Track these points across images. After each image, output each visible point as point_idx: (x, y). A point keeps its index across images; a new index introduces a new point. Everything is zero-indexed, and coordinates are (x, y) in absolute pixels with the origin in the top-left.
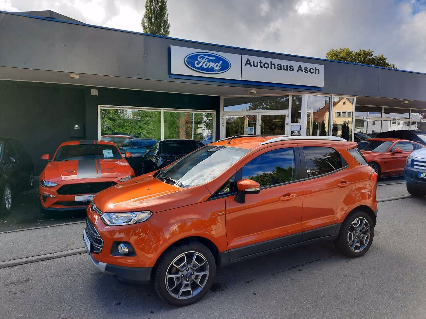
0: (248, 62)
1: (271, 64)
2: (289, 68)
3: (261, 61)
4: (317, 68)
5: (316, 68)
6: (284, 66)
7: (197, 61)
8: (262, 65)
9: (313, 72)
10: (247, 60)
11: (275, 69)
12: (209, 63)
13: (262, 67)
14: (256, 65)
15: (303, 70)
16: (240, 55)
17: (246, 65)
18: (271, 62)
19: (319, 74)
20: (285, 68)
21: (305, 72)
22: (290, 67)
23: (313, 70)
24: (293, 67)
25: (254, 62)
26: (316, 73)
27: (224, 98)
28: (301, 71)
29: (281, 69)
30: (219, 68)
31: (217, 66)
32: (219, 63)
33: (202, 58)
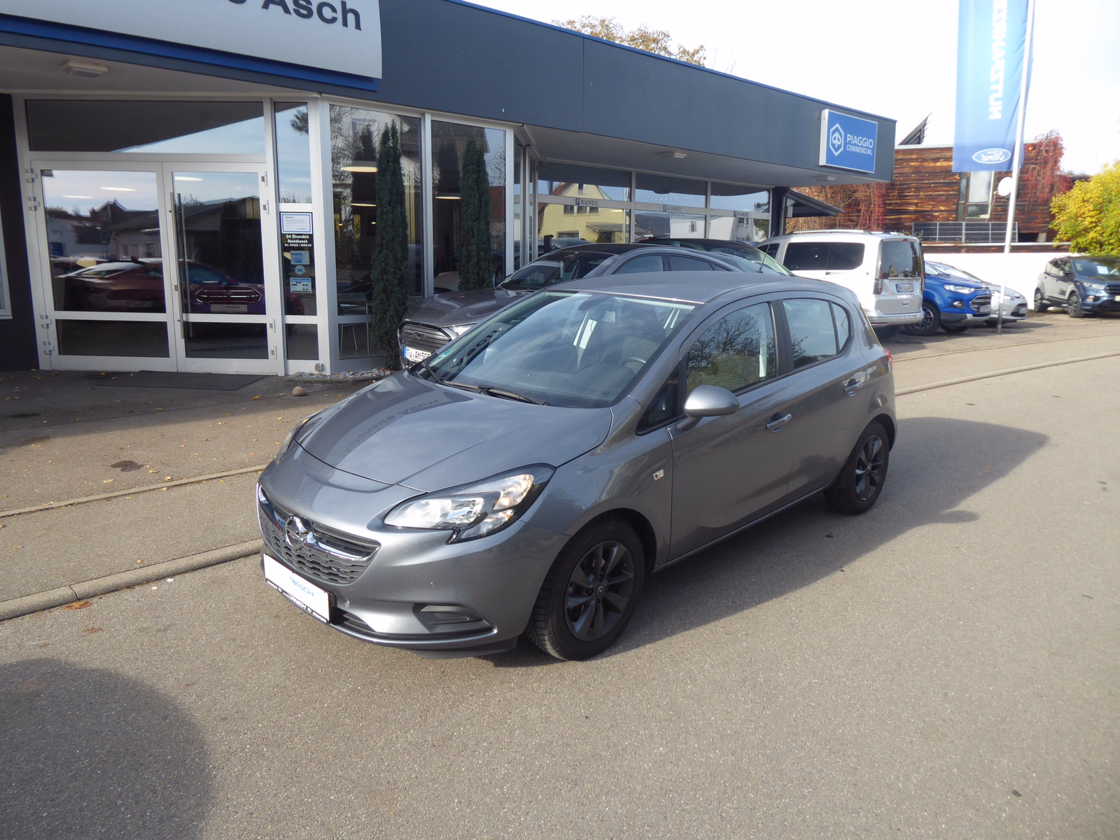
4: (348, 7)
5: (344, 4)
9: (334, 20)
15: (291, 6)
19: (358, 26)
21: (297, 13)
23: (334, 10)
26: (345, 24)
27: (26, 101)
28: (280, 9)
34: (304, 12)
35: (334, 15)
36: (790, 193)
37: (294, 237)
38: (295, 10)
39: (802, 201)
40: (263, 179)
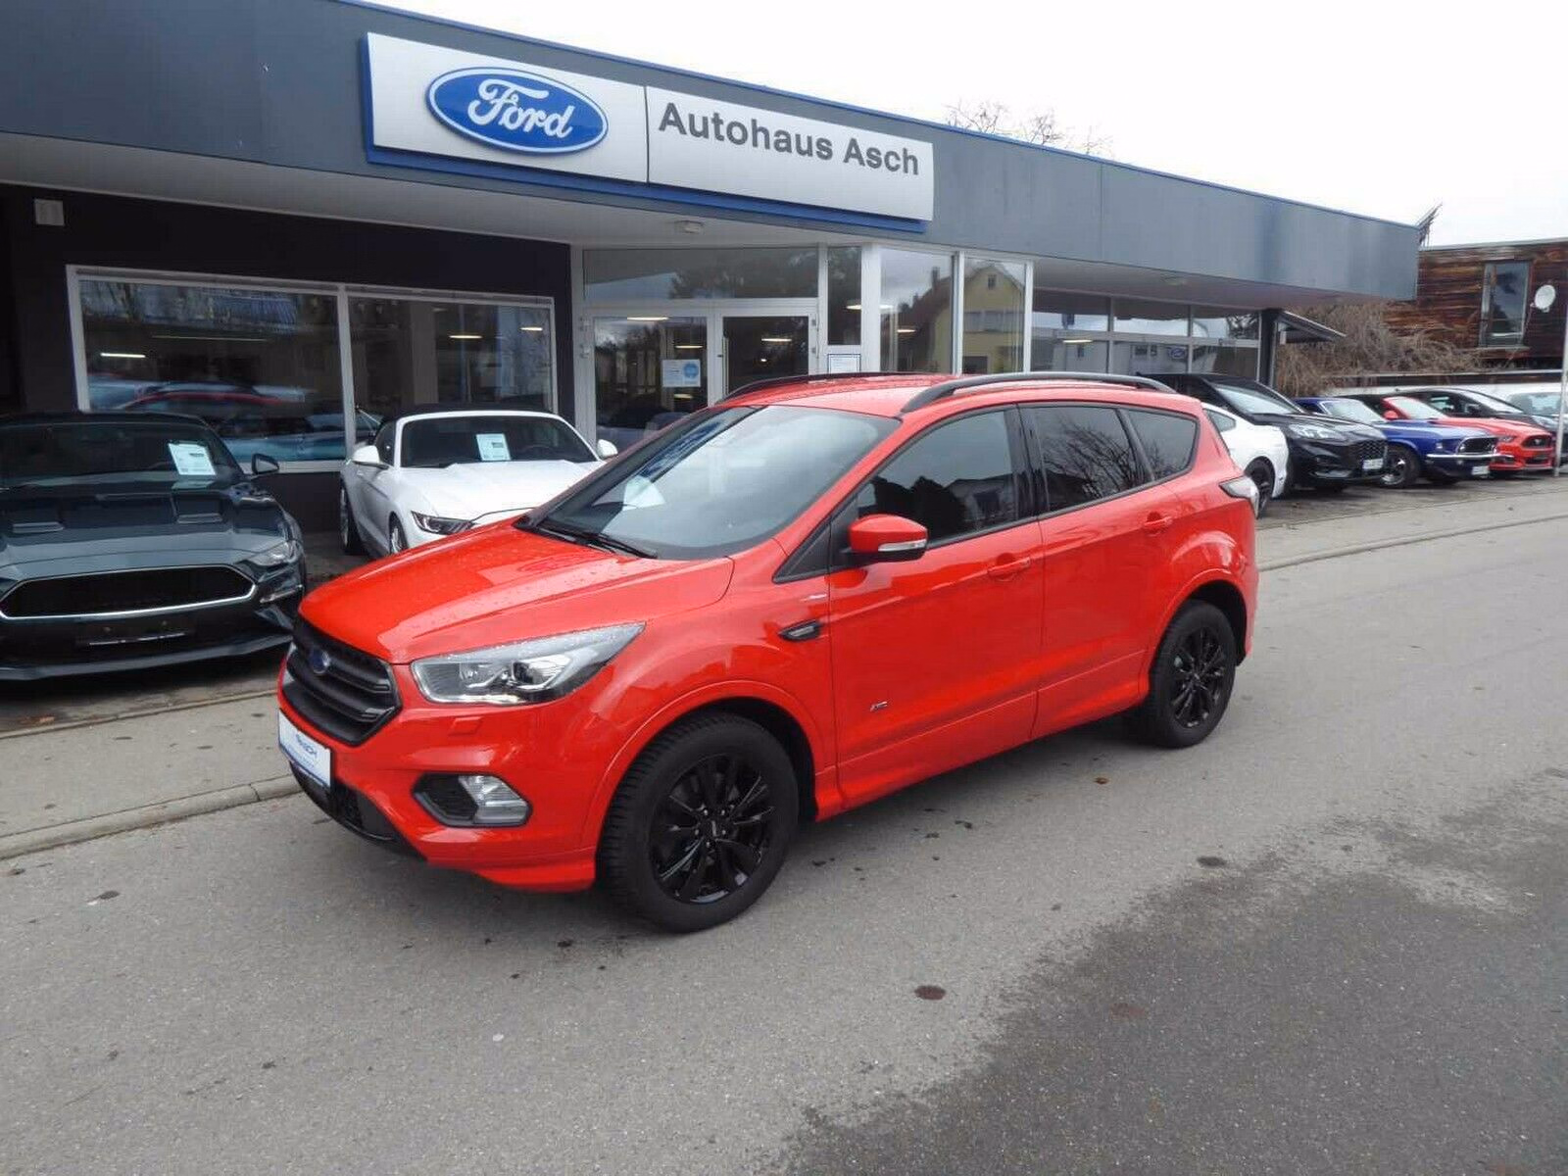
0: (672, 118)
3: (716, 115)
4: (909, 153)
5: (905, 151)
7: (475, 104)
8: (723, 131)
9: (897, 167)
10: (666, 107)
12: (524, 110)
13: (722, 138)
14: (699, 128)
15: (865, 158)
16: (642, 88)
17: (662, 128)
18: (754, 122)
20: (804, 146)
21: (869, 163)
22: (818, 144)
23: (898, 158)
24: (828, 143)
25: (692, 117)
26: (906, 171)
27: (583, 251)
28: (856, 161)
29: (788, 149)
30: (563, 131)
31: (554, 125)
32: (562, 115)
33: (495, 91)
34: (875, 162)
35: (898, 163)
36: (1283, 316)
38: (867, 161)
39: (1295, 325)
40: (814, 323)
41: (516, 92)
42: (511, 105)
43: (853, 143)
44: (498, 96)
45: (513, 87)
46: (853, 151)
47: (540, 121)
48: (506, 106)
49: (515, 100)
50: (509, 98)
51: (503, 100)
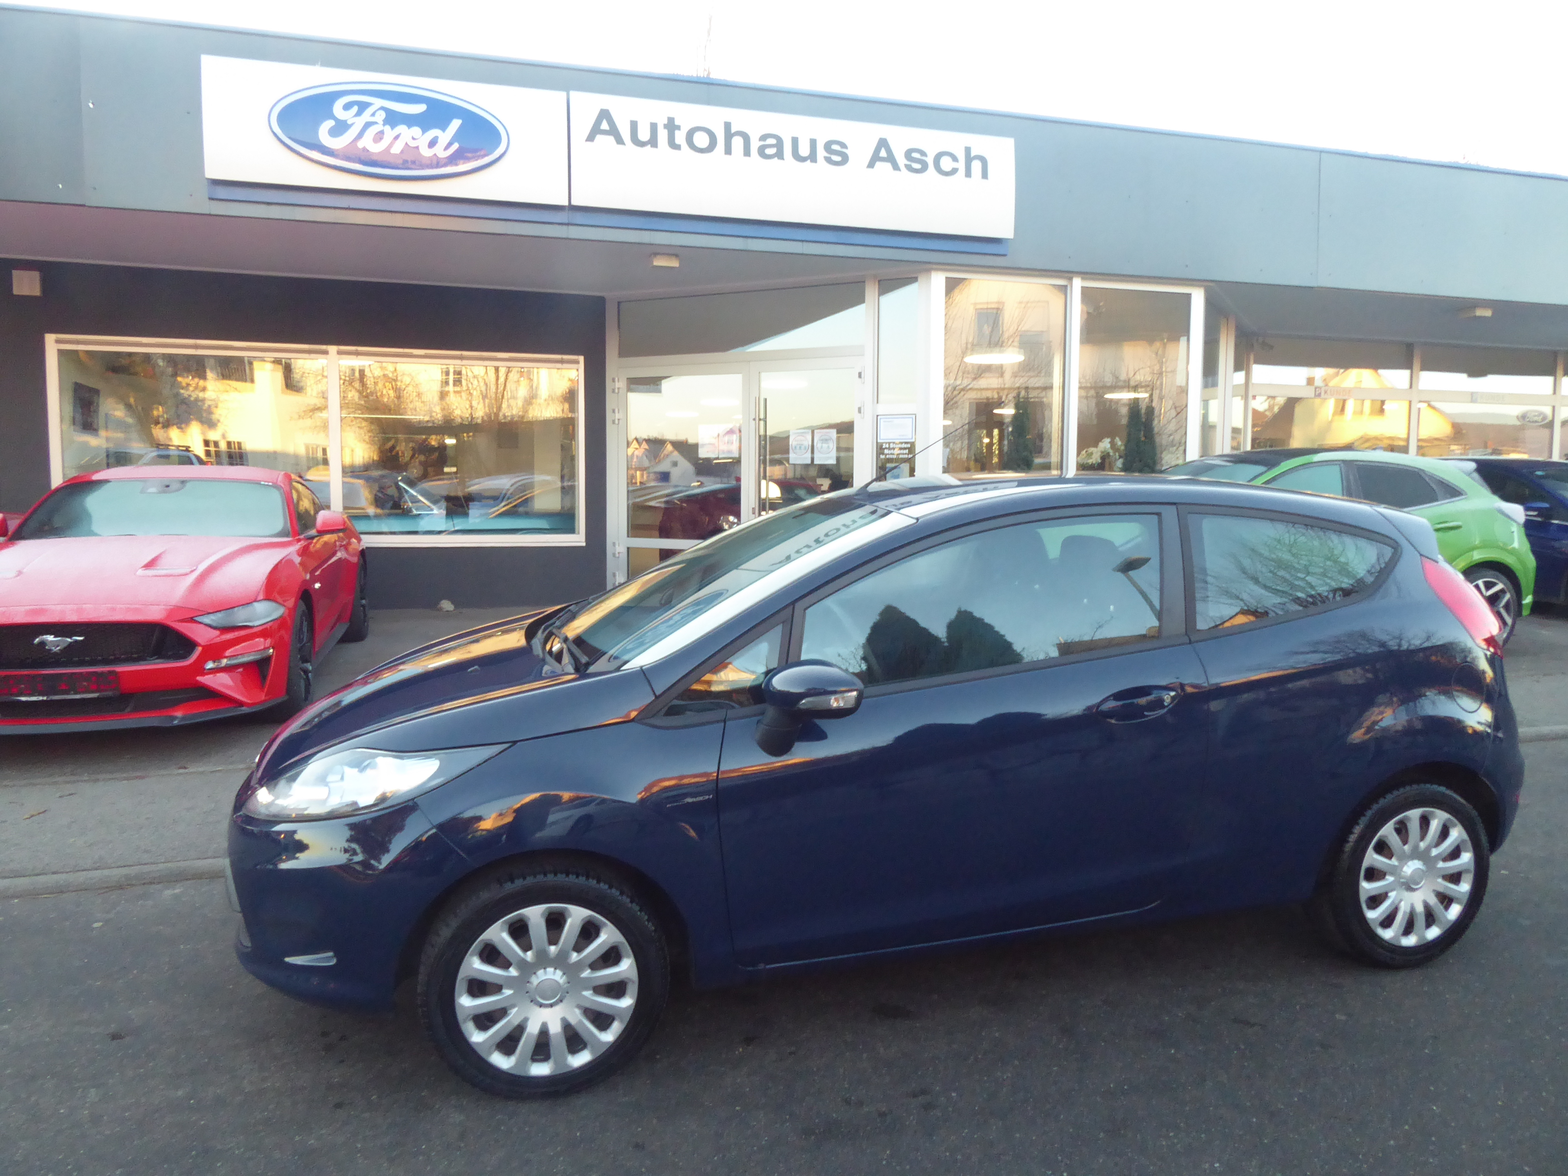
0: (605, 126)
1: (729, 135)
2: (821, 153)
3: (671, 120)
4: (972, 155)
5: (968, 150)
6: (795, 141)
7: (330, 123)
8: (680, 137)
9: (954, 171)
10: (598, 113)
11: (747, 153)
12: (392, 129)
13: (677, 147)
14: (644, 134)
15: (901, 161)
16: (564, 94)
17: (591, 138)
18: (728, 126)
19: (985, 175)
20: (804, 151)
21: (909, 168)
22: (828, 146)
23: (955, 159)
24: (843, 145)
25: (634, 126)
26: (968, 174)
27: (619, 303)
28: (888, 166)
29: (780, 155)
30: (446, 148)
31: (432, 143)
32: (444, 130)
33: (355, 109)
34: (918, 166)
35: (955, 165)
37: (892, 446)
38: (906, 166)
40: (860, 375)
41: (382, 108)
42: (376, 123)
43: (883, 143)
44: (359, 114)
45: (378, 102)
46: (883, 153)
47: (413, 139)
48: (368, 125)
49: (381, 115)
50: (373, 115)
51: (366, 116)
